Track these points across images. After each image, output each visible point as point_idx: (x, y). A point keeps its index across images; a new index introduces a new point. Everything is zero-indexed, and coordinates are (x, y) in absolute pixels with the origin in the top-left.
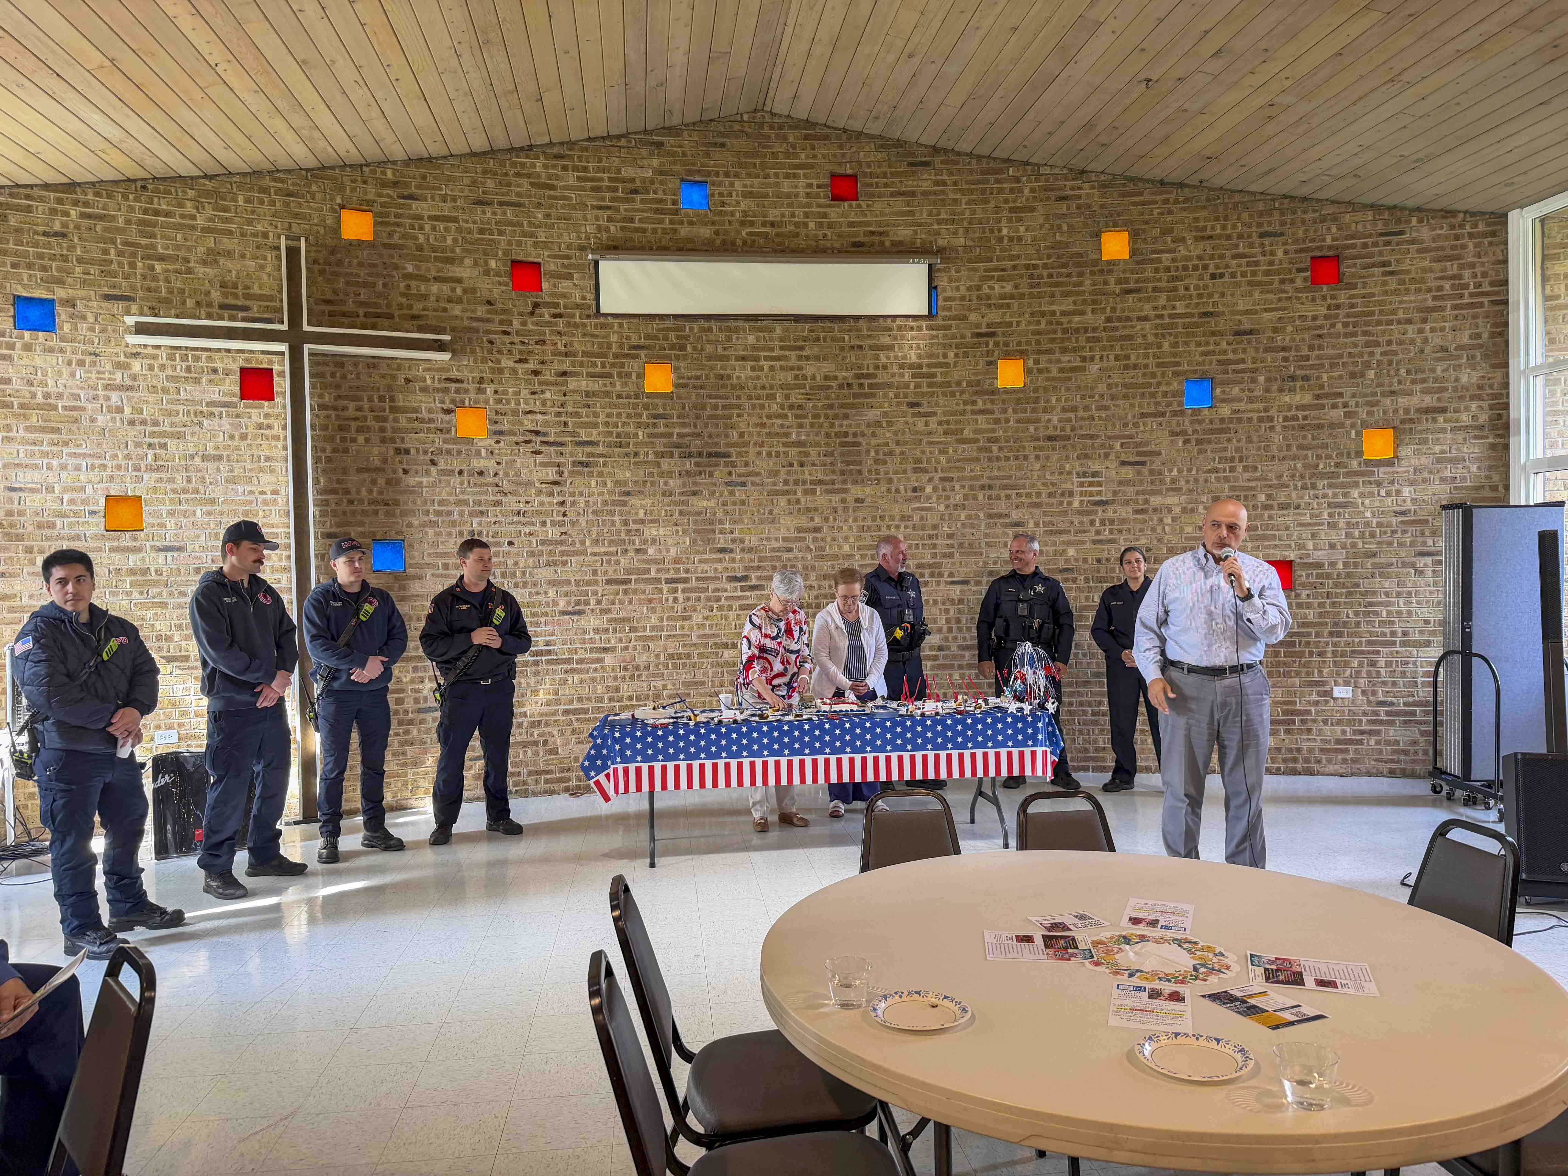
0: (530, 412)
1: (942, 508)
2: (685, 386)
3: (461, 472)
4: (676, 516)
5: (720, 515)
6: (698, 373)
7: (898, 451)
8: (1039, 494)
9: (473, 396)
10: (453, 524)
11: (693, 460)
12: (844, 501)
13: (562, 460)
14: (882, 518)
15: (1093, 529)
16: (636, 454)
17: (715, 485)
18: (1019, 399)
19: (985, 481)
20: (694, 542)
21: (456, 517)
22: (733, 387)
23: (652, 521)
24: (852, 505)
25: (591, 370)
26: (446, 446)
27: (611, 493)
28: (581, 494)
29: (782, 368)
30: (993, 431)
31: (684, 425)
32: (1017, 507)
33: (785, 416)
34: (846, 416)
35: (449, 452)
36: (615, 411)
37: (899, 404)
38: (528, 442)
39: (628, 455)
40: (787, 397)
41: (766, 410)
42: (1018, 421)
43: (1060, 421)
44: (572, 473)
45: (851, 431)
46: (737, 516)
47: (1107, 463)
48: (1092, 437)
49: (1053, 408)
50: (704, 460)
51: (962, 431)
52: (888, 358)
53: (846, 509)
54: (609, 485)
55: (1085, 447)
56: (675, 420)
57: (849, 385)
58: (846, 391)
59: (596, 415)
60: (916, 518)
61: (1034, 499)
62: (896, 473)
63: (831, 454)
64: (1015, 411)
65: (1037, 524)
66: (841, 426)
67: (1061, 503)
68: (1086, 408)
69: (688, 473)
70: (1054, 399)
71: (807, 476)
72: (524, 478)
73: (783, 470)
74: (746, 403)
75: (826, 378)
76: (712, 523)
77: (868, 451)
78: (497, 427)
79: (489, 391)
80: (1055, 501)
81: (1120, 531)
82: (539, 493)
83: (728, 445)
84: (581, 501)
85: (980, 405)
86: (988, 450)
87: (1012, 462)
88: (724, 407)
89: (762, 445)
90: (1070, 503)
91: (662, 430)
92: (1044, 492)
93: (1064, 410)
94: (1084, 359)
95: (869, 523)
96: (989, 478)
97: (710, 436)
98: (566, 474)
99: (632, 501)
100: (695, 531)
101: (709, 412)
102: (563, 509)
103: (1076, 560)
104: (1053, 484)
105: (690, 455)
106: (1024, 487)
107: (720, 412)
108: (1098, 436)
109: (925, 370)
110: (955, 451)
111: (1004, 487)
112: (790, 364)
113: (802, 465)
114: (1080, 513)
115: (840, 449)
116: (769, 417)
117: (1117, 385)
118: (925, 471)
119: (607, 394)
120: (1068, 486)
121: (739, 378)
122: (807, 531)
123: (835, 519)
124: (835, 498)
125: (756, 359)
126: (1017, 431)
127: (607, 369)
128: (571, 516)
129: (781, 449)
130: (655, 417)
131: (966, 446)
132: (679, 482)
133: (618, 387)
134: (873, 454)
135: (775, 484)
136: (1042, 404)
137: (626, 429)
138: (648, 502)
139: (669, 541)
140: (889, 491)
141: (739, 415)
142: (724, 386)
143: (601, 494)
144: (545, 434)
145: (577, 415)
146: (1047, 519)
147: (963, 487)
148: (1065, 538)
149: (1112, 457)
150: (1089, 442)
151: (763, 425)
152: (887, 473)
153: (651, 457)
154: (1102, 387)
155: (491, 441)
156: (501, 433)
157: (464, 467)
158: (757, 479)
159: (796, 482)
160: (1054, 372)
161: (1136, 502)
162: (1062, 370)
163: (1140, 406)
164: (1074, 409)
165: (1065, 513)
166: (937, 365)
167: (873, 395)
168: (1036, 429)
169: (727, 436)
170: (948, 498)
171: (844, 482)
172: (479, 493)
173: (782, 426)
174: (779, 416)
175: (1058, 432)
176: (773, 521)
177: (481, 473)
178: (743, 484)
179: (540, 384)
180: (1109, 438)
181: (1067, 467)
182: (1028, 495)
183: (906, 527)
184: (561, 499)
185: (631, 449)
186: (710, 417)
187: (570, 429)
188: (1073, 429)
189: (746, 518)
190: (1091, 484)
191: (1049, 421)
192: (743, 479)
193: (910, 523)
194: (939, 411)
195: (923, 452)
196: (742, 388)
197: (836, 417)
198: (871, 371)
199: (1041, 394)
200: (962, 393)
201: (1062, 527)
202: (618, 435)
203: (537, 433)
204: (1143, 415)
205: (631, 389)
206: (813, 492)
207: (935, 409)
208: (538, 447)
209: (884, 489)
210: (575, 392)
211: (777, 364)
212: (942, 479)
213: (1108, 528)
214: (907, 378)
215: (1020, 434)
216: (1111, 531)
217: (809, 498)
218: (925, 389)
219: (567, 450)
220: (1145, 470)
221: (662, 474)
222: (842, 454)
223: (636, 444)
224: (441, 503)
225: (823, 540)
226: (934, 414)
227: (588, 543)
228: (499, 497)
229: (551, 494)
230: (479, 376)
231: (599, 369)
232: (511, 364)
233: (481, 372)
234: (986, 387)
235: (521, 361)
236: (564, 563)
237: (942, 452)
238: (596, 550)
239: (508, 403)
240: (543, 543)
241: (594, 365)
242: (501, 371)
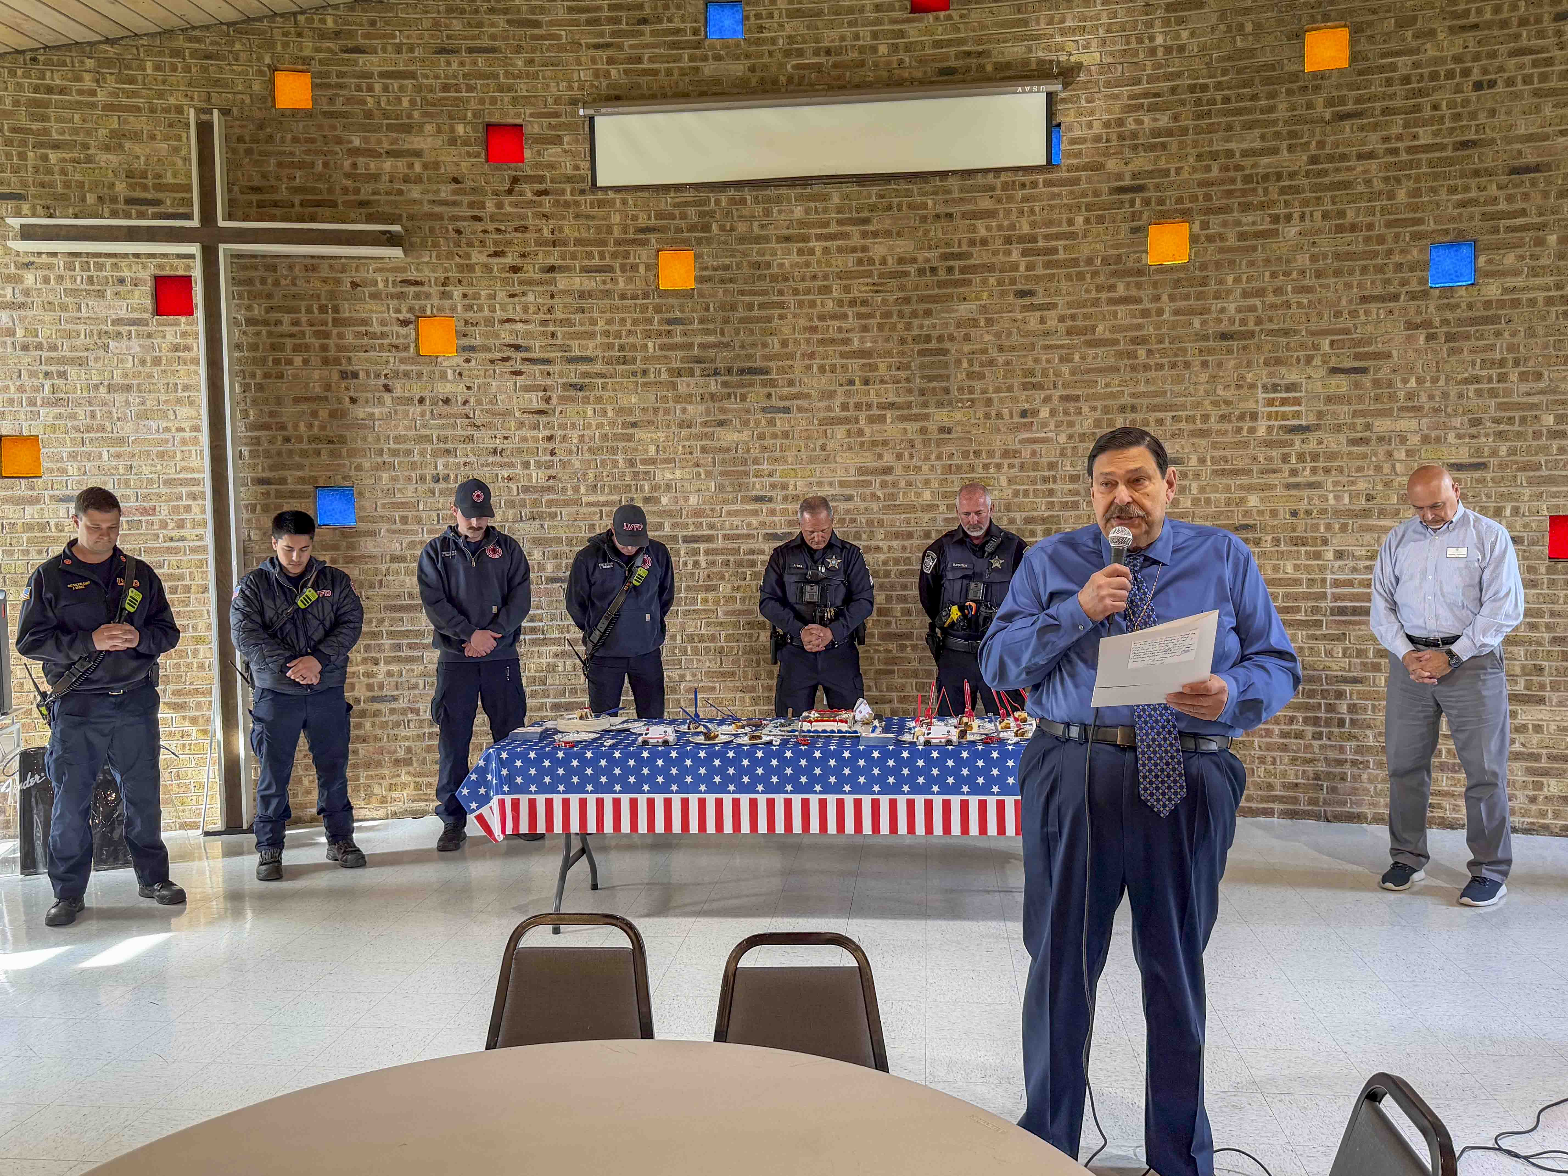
0: (508, 320)
1: (1063, 438)
2: (709, 279)
3: (421, 401)
4: (697, 454)
5: (755, 452)
6: (727, 261)
7: (1000, 360)
8: (1206, 418)
9: (436, 302)
10: (413, 466)
11: (720, 379)
12: (923, 431)
13: (549, 382)
14: (977, 454)
15: (1286, 468)
16: (645, 373)
17: (748, 411)
18: (1178, 281)
19: (1126, 400)
20: (721, 488)
21: (417, 458)
22: (774, 278)
23: (665, 461)
24: (935, 435)
25: (586, 262)
26: (403, 367)
27: (612, 424)
28: (574, 426)
29: (840, 250)
30: (1139, 327)
31: (707, 332)
32: (1173, 436)
33: (845, 316)
34: (928, 313)
35: (406, 375)
36: (617, 317)
37: (1003, 294)
38: (505, 360)
39: (634, 374)
40: (847, 289)
41: (819, 309)
42: (1176, 313)
43: (1239, 310)
44: (563, 399)
45: (935, 334)
46: (778, 454)
47: (1309, 371)
48: (1286, 333)
49: (1229, 292)
50: (734, 379)
51: (1094, 329)
52: (988, 229)
53: (926, 443)
54: (610, 414)
55: (1275, 348)
56: (696, 326)
57: (933, 270)
58: (928, 278)
59: (593, 322)
60: (1026, 453)
61: (1199, 425)
62: (998, 390)
63: (908, 367)
64: (1172, 298)
65: (1202, 461)
66: (921, 327)
67: (1239, 430)
68: (1278, 291)
69: (712, 396)
70: (1230, 280)
71: (873, 398)
72: (501, 407)
73: (840, 390)
74: (791, 300)
75: (901, 261)
76: (744, 462)
77: (959, 362)
78: (467, 342)
79: (457, 294)
80: (1229, 427)
81: (1327, 471)
82: (521, 425)
83: (766, 358)
84: (574, 435)
85: (1121, 290)
86: (1132, 355)
87: (1166, 372)
88: (762, 306)
89: (812, 356)
90: (1252, 430)
91: (678, 339)
92: (1214, 414)
93: (1245, 294)
94: (1275, 219)
95: (957, 460)
96: (1133, 395)
97: (743, 347)
98: (554, 401)
99: (639, 434)
100: (722, 474)
101: (741, 313)
102: (550, 446)
103: (1261, 513)
104: (1227, 403)
105: (716, 373)
106: (1183, 407)
107: (755, 313)
108: (1296, 332)
109: (1041, 244)
110: (1083, 358)
111: (1153, 408)
112: (851, 243)
113: (866, 382)
114: (1268, 444)
115: (919, 360)
116: (822, 318)
117: (1325, 256)
118: (1038, 387)
119: (607, 294)
120: (1250, 405)
121: (781, 265)
122: (874, 472)
123: (911, 457)
124: (912, 427)
125: (805, 239)
126: (1174, 328)
127: (608, 261)
128: (561, 455)
129: (839, 362)
130: (670, 322)
131: (1099, 351)
132: (701, 408)
133: (621, 284)
134: (965, 364)
135: (829, 409)
136: (1213, 287)
137: (631, 340)
138: (661, 435)
139: (688, 487)
140: (987, 416)
141: (781, 317)
142: (762, 278)
143: (600, 426)
144: (527, 349)
145: (568, 322)
146: (1217, 454)
147: (1094, 409)
148: (1243, 480)
149: (1317, 361)
150: (1283, 340)
151: (814, 329)
152: (984, 391)
153: (664, 376)
154: (1303, 260)
155: (460, 360)
156: (472, 349)
157: (426, 394)
158: (804, 403)
159: (858, 406)
160: (1232, 240)
161: (1353, 427)
162: (1242, 237)
163: (1361, 286)
164: (1260, 293)
165: (1245, 444)
166: (1058, 236)
167: (967, 283)
168: (1204, 323)
169: (765, 345)
170: (1071, 424)
171: (925, 405)
172: (443, 427)
173: (840, 329)
174: (834, 317)
175: (1236, 327)
176: (826, 460)
177: (447, 401)
178: (787, 410)
179: (522, 283)
180: (1313, 334)
181: (1249, 378)
182: (1190, 419)
183: (1011, 466)
184: (548, 433)
185: (639, 365)
186: (742, 321)
187: (559, 341)
188: (1259, 322)
189: (790, 455)
190: (1284, 402)
191: (1223, 310)
192: (787, 403)
193: (1016, 461)
194: (1060, 301)
195: (1037, 361)
196: (786, 279)
197: (914, 314)
198: (965, 248)
199: (1211, 273)
200: (1095, 274)
201: (1239, 464)
202: (622, 348)
203: (517, 348)
204: (1365, 299)
205: (639, 286)
206: (882, 419)
207: (1055, 300)
208: (519, 367)
209: (980, 414)
210: (565, 292)
211: (833, 244)
212: (1065, 399)
213: (1309, 465)
214: (1015, 256)
215: (1180, 331)
216: (1314, 471)
217: (876, 427)
218: (1040, 271)
219: (555, 369)
220: (1367, 381)
221: (678, 399)
222: (922, 366)
223: (645, 359)
224: (397, 439)
225: (895, 484)
226: (1054, 306)
227: (583, 490)
228: (469, 432)
229: (536, 427)
230: (443, 276)
231: (596, 262)
232: (483, 259)
233: (446, 270)
234: (1130, 264)
235: (496, 254)
236: (553, 516)
237: (1064, 360)
238: (593, 499)
239: (481, 309)
240: (526, 489)
241: (590, 255)
242: (471, 268)
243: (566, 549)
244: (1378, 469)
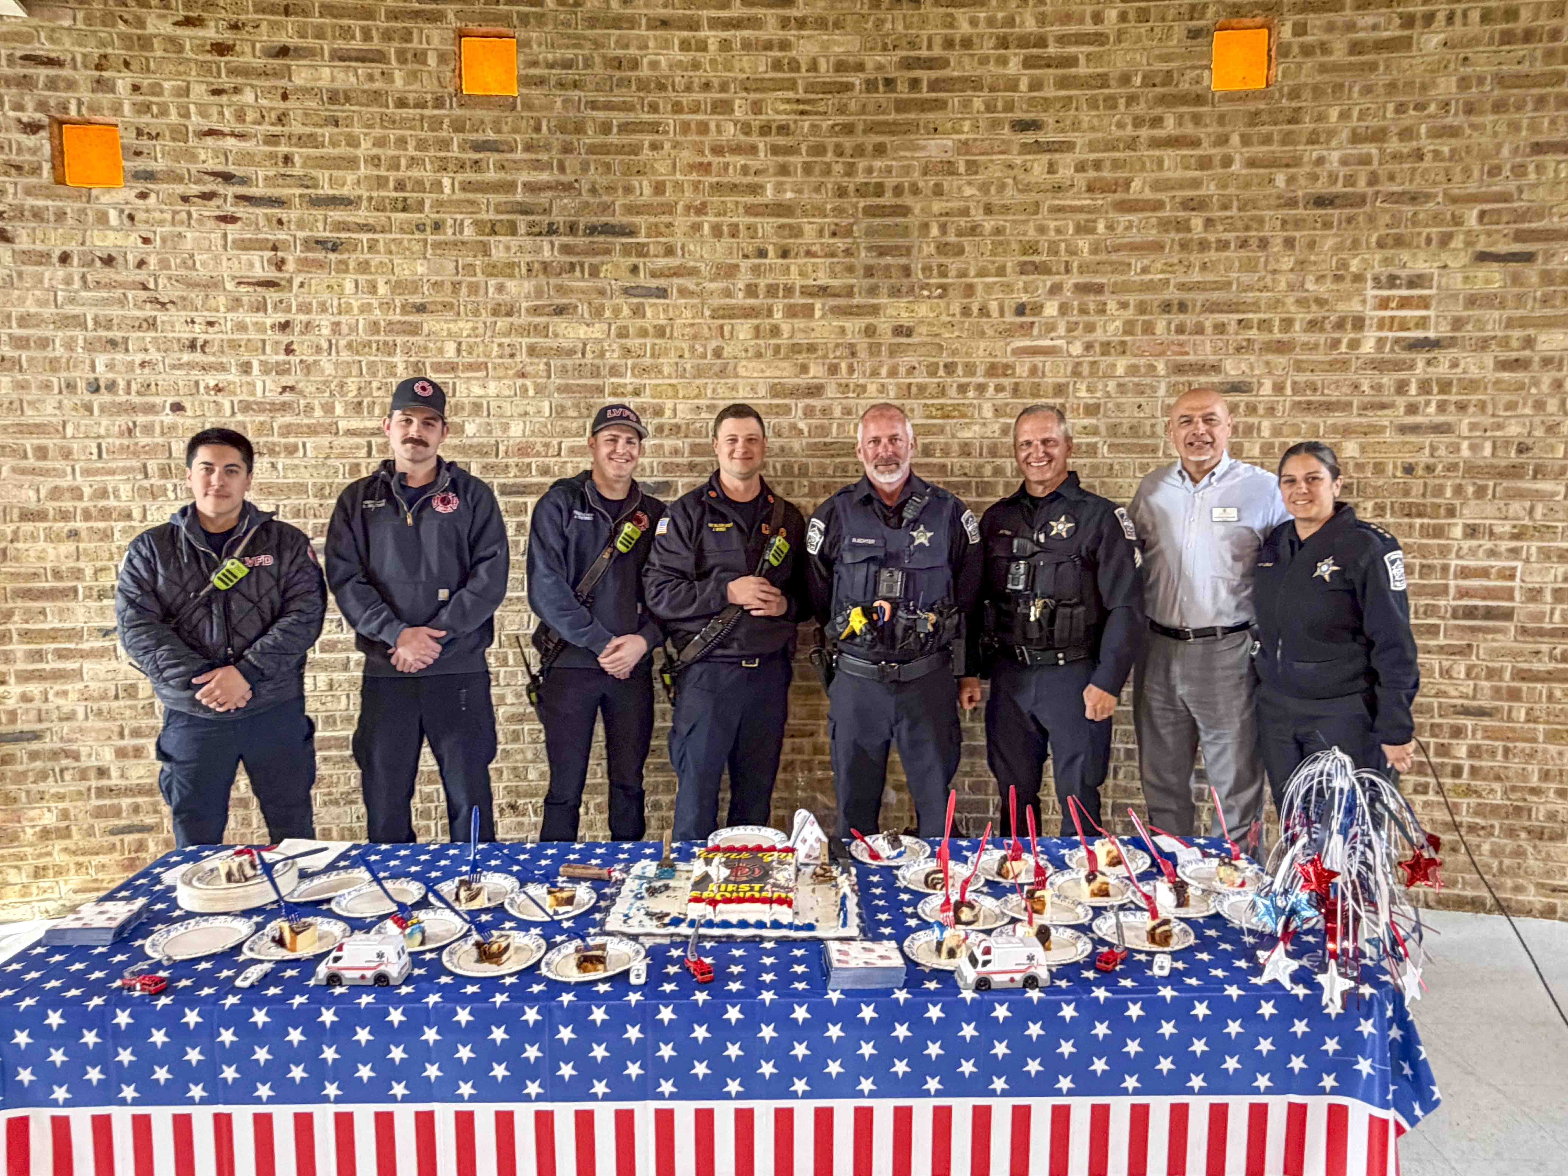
0: (211, 133)
1: (1077, 349)
2: (541, 82)
3: (65, 258)
4: (522, 357)
5: (613, 357)
6: (569, 54)
7: (988, 225)
8: (1287, 324)
9: (86, 96)
11: (558, 240)
12: (870, 331)
13: (281, 235)
14: (950, 368)
15: (1401, 402)
16: (437, 226)
17: (602, 293)
18: (1257, 113)
19: (1172, 294)
20: (560, 412)
21: (59, 352)
22: (643, 85)
23: (470, 367)
24: (887, 338)
25: (340, 44)
26: (30, 202)
27: (386, 306)
28: (323, 308)
29: (747, 45)
30: (1196, 183)
31: (537, 166)
32: (1239, 349)
33: (753, 150)
34: (880, 150)
35: (38, 214)
36: (393, 134)
37: (995, 124)
38: (207, 196)
39: (420, 227)
40: (757, 108)
41: (713, 136)
42: (1251, 163)
43: (1344, 162)
44: (305, 264)
45: (890, 182)
46: (648, 361)
47: (1445, 257)
48: (1414, 198)
49: (1331, 134)
50: (581, 241)
51: (1128, 183)
52: (974, 23)
53: (874, 350)
54: (382, 289)
55: (1396, 221)
56: (519, 155)
57: (889, 83)
58: (881, 96)
59: (353, 142)
60: (1022, 369)
61: (1277, 335)
62: (982, 273)
63: (849, 232)
64: (1246, 141)
65: (1279, 388)
66: (869, 170)
67: (1335, 344)
68: (1406, 134)
69: (546, 267)
70: (1334, 114)
71: (795, 279)
72: (202, 273)
73: (745, 265)
74: (670, 120)
75: (840, 67)
76: (596, 372)
77: (926, 226)
78: (140, 164)
79: (123, 84)
80: (1320, 338)
81: (1462, 407)
82: (236, 303)
83: (630, 210)
84: (325, 322)
85: (1170, 126)
86: (1183, 226)
87: (1231, 254)
88: (624, 128)
89: (701, 210)
90: (1354, 344)
91: (492, 175)
92: (1301, 317)
93: (1356, 138)
94: (1408, 21)
95: (920, 378)
96: (1182, 287)
97: (593, 191)
98: (290, 266)
99: (429, 323)
100: (564, 389)
101: (591, 137)
102: (285, 339)
103: (1360, 467)
104: (1320, 302)
105: (552, 230)
106: (1255, 307)
107: (614, 138)
108: (1428, 197)
109: (1052, 50)
110: (1110, 227)
111: (1212, 308)
112: (763, 35)
113: (785, 254)
114: (1377, 365)
115: (865, 222)
116: (717, 150)
117: (1481, 80)
118: (1042, 269)
119: (376, 97)
120: (1354, 306)
121: (654, 65)
122: (794, 392)
123: (851, 370)
124: (853, 325)
125: (693, 25)
126: (1247, 185)
127: (376, 43)
128: (302, 352)
129: (744, 220)
130: (478, 147)
131: (1134, 217)
132: (528, 286)
133: (399, 82)
134: (935, 231)
135: (728, 294)
136: (1307, 125)
137: (415, 173)
138: (464, 326)
139: (508, 409)
140: (966, 311)
141: (654, 147)
142: (625, 83)
143: (366, 308)
144: (244, 181)
145: (310, 140)
146: (1301, 378)
147: (1124, 305)
148: (1338, 418)
149: (1457, 243)
150: (1408, 210)
151: (705, 168)
152: (963, 274)
153: (469, 232)
154: (1447, 86)
155: (131, 195)
156: (150, 176)
157: (73, 247)
158: (689, 283)
159: (772, 291)
160: (1339, 53)
161: (1505, 343)
162: (1356, 48)
163: (1534, 128)
164: (1379, 136)
165: (1343, 365)
166: (1080, 39)
167: (940, 105)
168: (1291, 180)
169: (628, 190)
170: (1090, 328)
171: (873, 291)
172: (103, 302)
173: (745, 170)
174: (737, 150)
175: (1339, 188)
176: (722, 372)
177: (109, 261)
178: (662, 293)
179: (231, 72)
180: (1455, 200)
181: (1355, 266)
182: (1264, 325)
183: (999, 389)
184: (281, 318)
185: (428, 215)
186: (592, 149)
187: (298, 171)
188: (1373, 180)
189: (667, 363)
190: (1405, 303)
191: (1320, 161)
192: (662, 282)
193: (1008, 381)
194: (1080, 139)
195: (1042, 230)
196: (662, 87)
197: (859, 151)
198: (937, 51)
199: (1306, 102)
200: (1132, 99)
201: (1334, 395)
202: (400, 186)
203: (227, 178)
204: (1538, 148)
205: (428, 87)
206: (808, 312)
207: (1070, 137)
208: (229, 209)
209: (956, 308)
210: (306, 91)
211: (737, 35)
212: (1082, 289)
213: (1435, 398)
214: (1014, 67)
215: (1253, 192)
216: (1442, 407)
217: (800, 323)
218: (1050, 92)
219: (291, 215)
220: (1532, 273)
221: (491, 270)
222: (870, 232)
223: (439, 205)
225: (826, 411)
226: (1069, 146)
227: (339, 410)
228: (149, 311)
229: (261, 307)
230: (97, 52)
231: (357, 44)
232: (167, 28)
233: (102, 44)
234: (1185, 86)
235: (188, 22)
236: (291, 450)
237: (1081, 229)
238: (355, 424)
239: (164, 112)
240: (246, 407)
241: (347, 33)
242: (145, 43)
243: (314, 501)
244: (1540, 405)
